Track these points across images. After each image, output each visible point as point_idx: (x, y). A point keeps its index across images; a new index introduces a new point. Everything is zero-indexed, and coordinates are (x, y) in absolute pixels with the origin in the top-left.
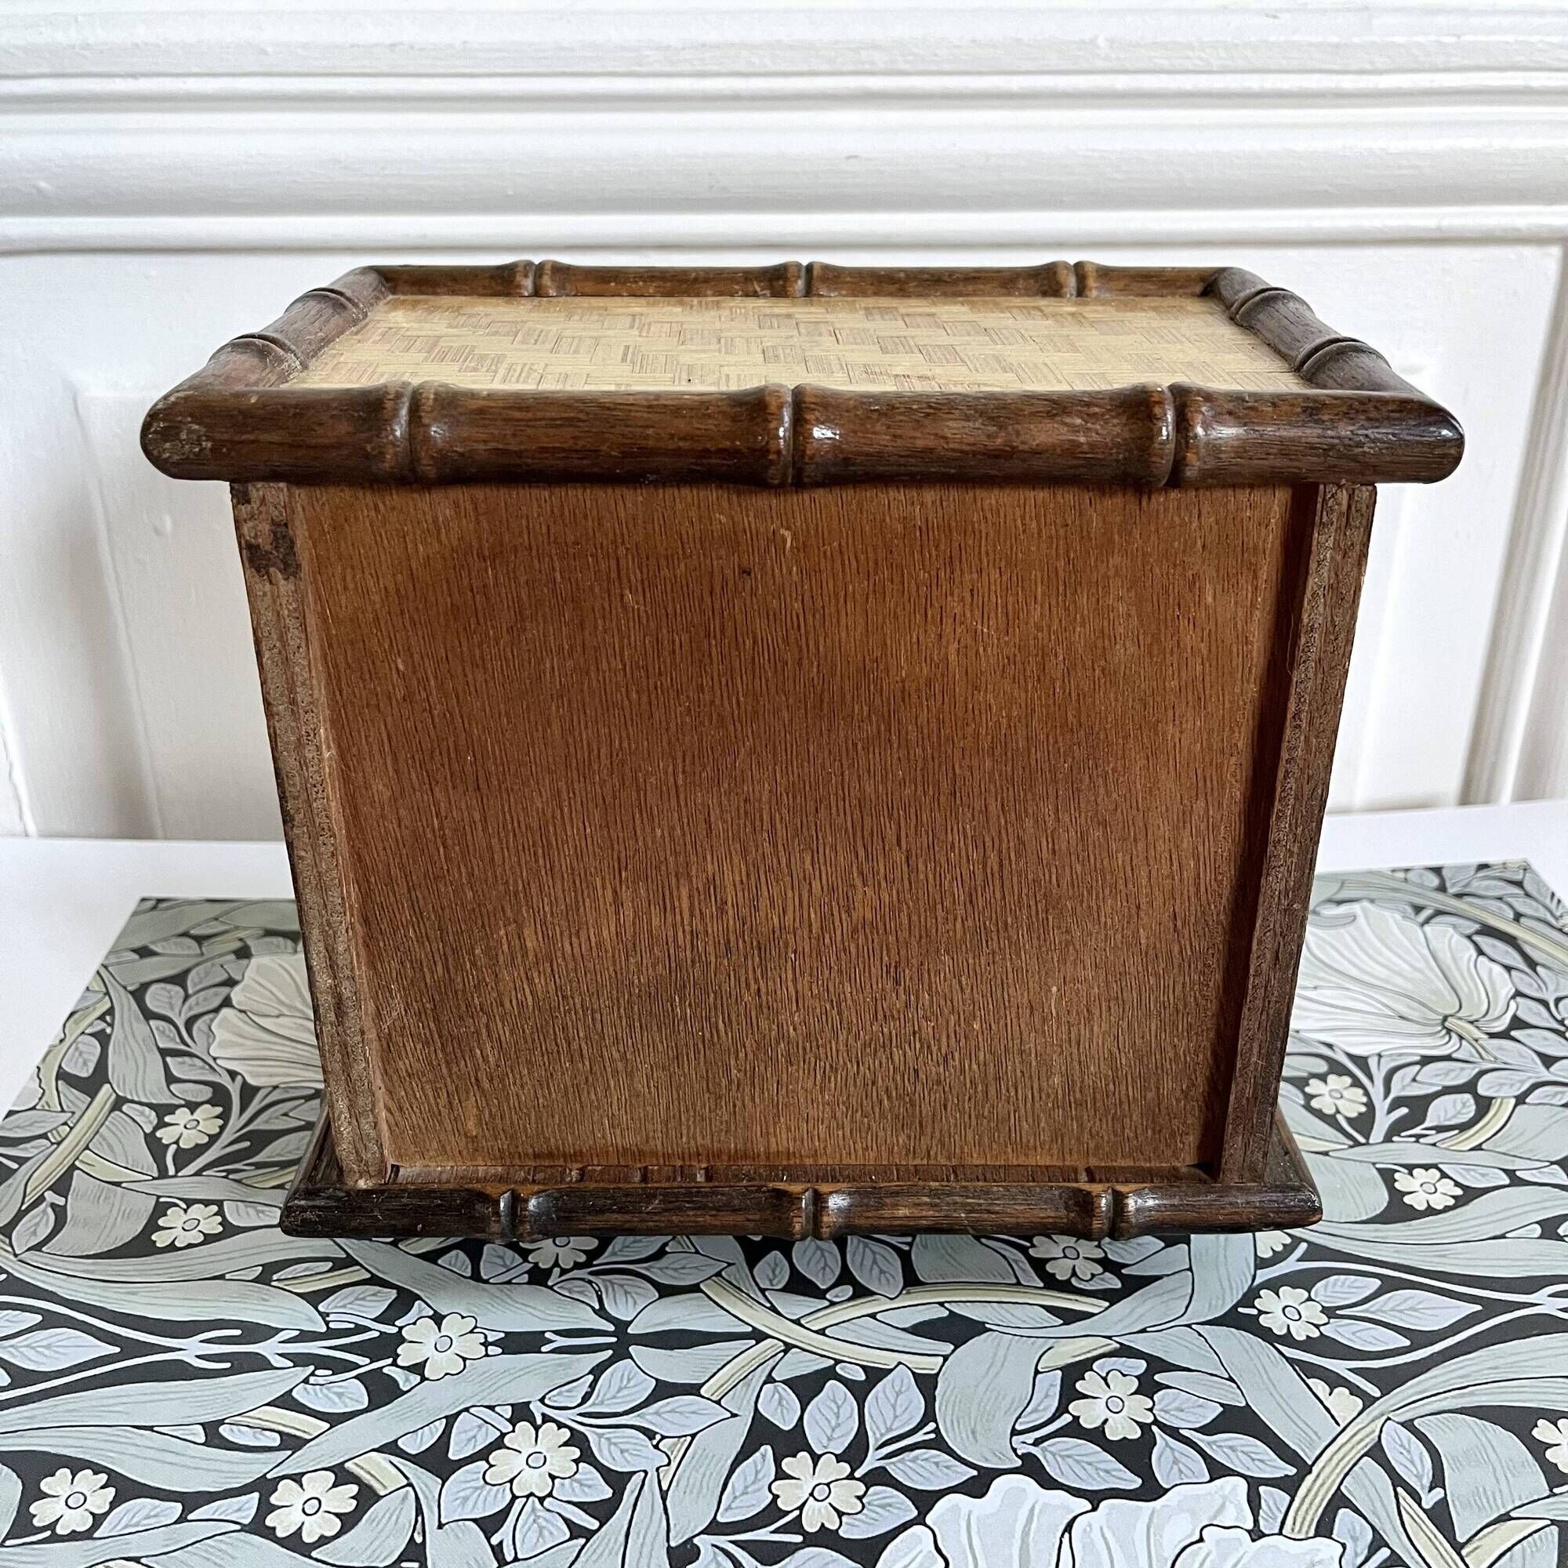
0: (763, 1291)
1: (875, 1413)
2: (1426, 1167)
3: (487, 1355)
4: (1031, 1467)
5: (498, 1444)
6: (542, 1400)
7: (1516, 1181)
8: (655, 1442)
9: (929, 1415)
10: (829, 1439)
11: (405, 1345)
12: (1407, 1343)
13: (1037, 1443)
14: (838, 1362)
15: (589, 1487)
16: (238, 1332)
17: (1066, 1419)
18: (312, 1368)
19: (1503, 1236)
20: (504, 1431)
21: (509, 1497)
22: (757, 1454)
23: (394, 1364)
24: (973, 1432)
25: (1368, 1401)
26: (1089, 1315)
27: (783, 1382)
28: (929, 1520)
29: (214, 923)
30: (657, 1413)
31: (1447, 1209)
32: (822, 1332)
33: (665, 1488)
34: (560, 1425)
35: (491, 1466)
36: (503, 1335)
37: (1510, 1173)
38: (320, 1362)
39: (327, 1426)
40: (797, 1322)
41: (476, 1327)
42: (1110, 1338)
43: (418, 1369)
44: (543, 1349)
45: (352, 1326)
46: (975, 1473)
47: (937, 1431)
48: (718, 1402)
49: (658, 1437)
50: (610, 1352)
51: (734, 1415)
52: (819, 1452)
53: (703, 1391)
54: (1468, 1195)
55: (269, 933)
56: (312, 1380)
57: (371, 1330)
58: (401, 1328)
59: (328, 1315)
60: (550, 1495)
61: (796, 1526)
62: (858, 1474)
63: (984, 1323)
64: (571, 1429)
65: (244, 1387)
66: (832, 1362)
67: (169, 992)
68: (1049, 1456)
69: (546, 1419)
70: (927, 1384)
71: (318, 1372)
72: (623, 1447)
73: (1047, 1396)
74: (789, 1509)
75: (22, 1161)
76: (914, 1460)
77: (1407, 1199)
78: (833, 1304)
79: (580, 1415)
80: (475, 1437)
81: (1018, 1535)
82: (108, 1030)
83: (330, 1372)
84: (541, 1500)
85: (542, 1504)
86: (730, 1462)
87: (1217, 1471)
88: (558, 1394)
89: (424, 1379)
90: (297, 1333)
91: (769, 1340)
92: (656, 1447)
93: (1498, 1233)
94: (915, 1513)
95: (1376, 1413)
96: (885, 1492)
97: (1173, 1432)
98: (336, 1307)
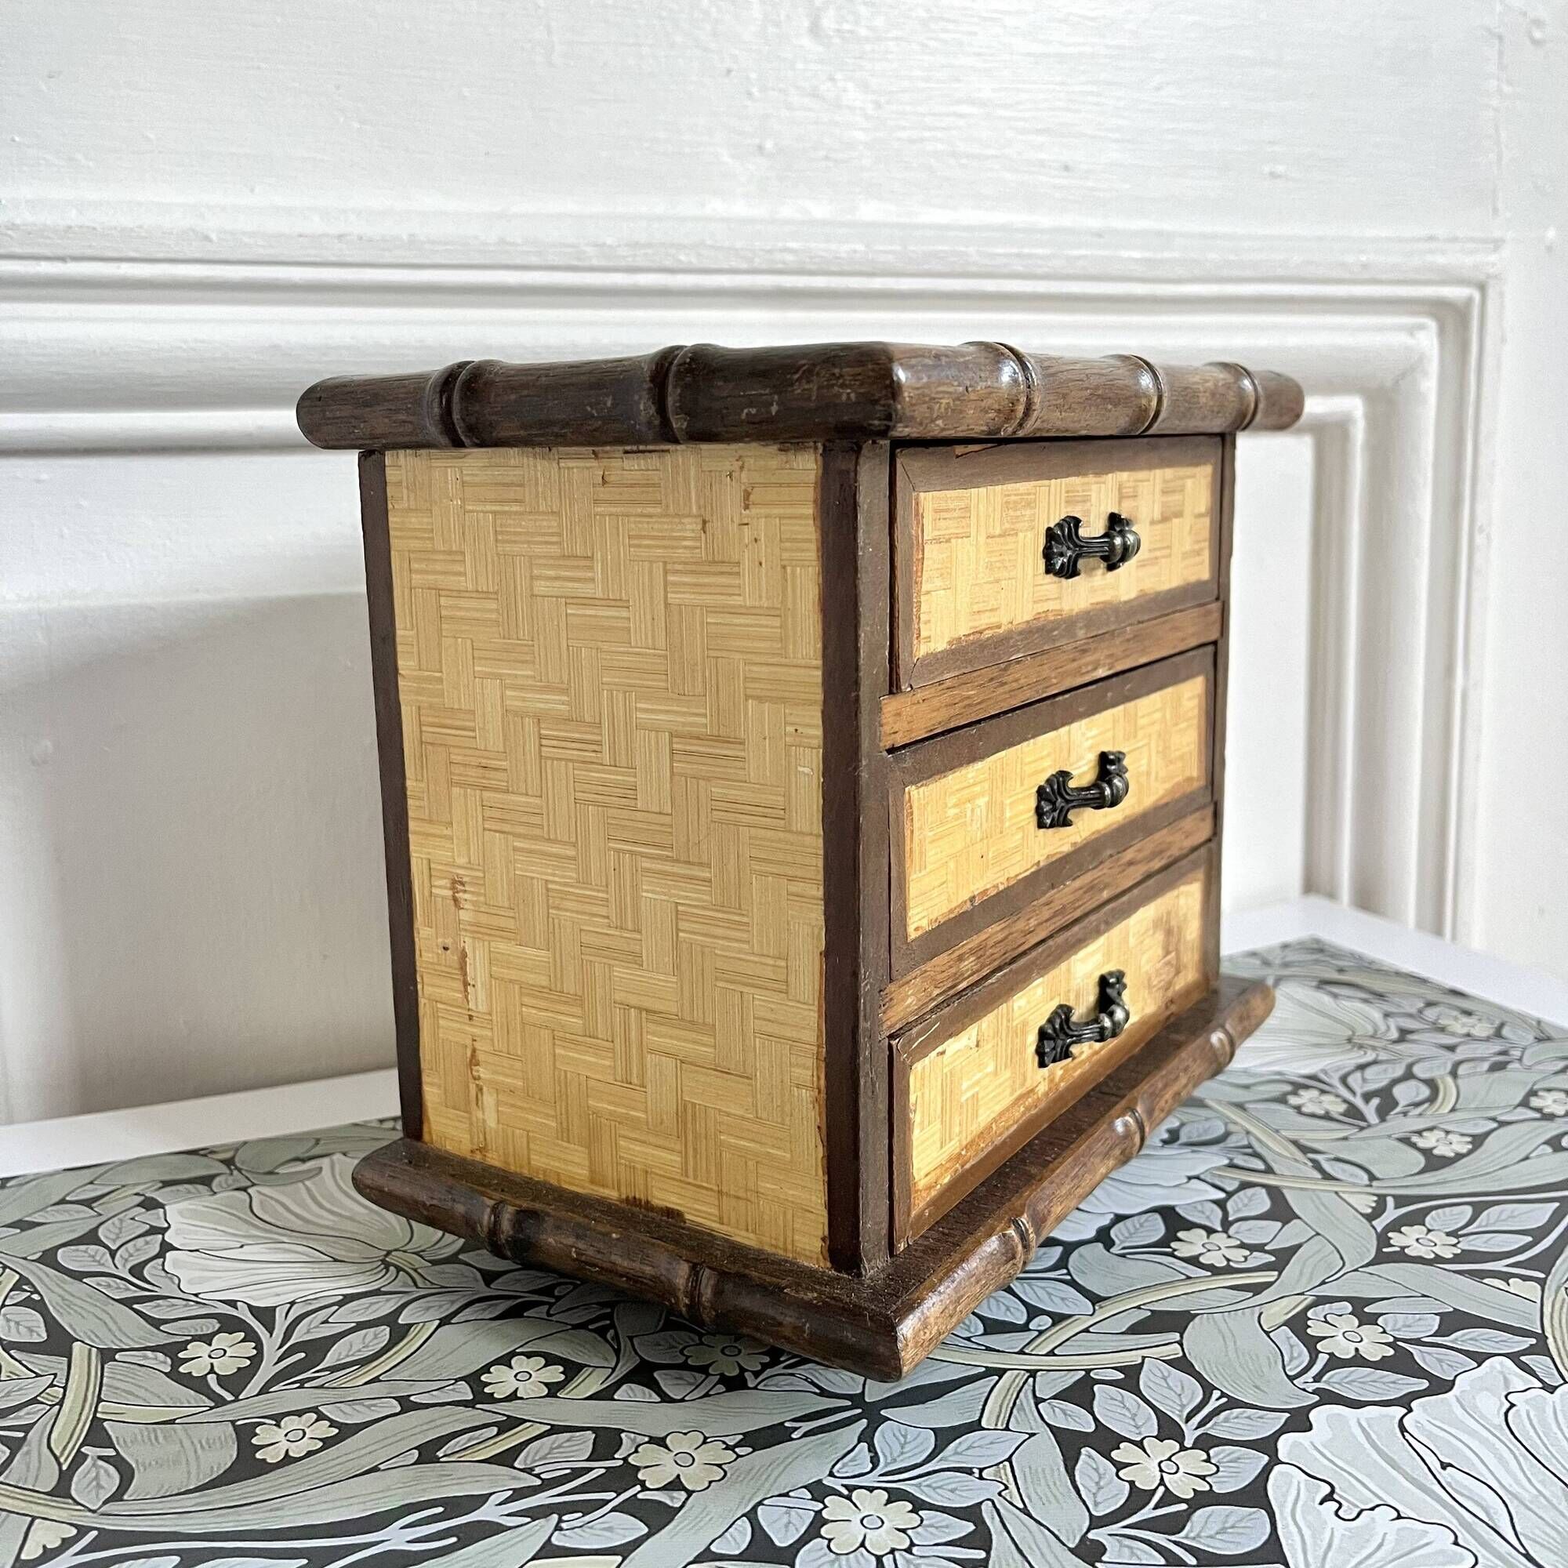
0: (968, 1339)
1: (1159, 1398)
2: (1431, 1129)
3: (739, 1456)
4: (1328, 1398)
5: (819, 1521)
6: (831, 1474)
7: (1503, 1124)
8: (977, 1475)
9: (1208, 1389)
10: (1137, 1427)
11: (642, 1471)
12: (1530, 1239)
13: (1317, 1378)
14: (1088, 1371)
15: (947, 1527)
16: (441, 1509)
17: (1323, 1359)
18: (555, 1517)
19: (1527, 1158)
20: (817, 1509)
21: (873, 1559)
22: (1082, 1457)
23: (644, 1488)
24: (1257, 1387)
25: (1542, 1283)
26: (1269, 1285)
27: (1054, 1398)
28: (1281, 1456)
29: (90, 1187)
30: (956, 1453)
31: (1470, 1152)
32: (1051, 1353)
33: (1021, 1506)
34: (871, 1489)
35: (830, 1540)
36: (741, 1437)
37: (1494, 1119)
38: (562, 1509)
39: (619, 1558)
40: (1021, 1352)
41: (706, 1438)
42: (1302, 1294)
43: (675, 1485)
44: (794, 1436)
45: (568, 1471)
46: (1288, 1415)
47: (1223, 1395)
48: (1007, 1429)
49: (976, 1471)
50: (865, 1421)
51: (1032, 1435)
52: (1139, 1439)
53: (984, 1424)
54: (1478, 1141)
55: (166, 1184)
56: (564, 1525)
57: (592, 1469)
58: (625, 1459)
59: (532, 1469)
60: (912, 1544)
61: (1169, 1498)
62: (1188, 1443)
63: (1188, 1311)
64: (885, 1489)
65: (491, 1552)
66: (1083, 1373)
67: (86, 1252)
68: (1337, 1386)
69: (851, 1489)
70: (1182, 1364)
71: (565, 1518)
72: (950, 1487)
73: (1292, 1346)
74: (1153, 1487)
75: (27, 1428)
76: (1226, 1420)
77: (1435, 1152)
78: (1041, 1333)
79: (881, 1475)
80: (790, 1522)
81: (1367, 1446)
82: (36, 1297)
83: (580, 1514)
84: (909, 1550)
85: (911, 1553)
86: (1062, 1469)
87: (1480, 1358)
88: (844, 1466)
89: (690, 1493)
90: (511, 1492)
91: (1009, 1373)
92: (981, 1478)
93: (1523, 1156)
94: (1266, 1458)
95: (1554, 1288)
96: (1223, 1451)
97: (1418, 1342)
98: (535, 1461)
